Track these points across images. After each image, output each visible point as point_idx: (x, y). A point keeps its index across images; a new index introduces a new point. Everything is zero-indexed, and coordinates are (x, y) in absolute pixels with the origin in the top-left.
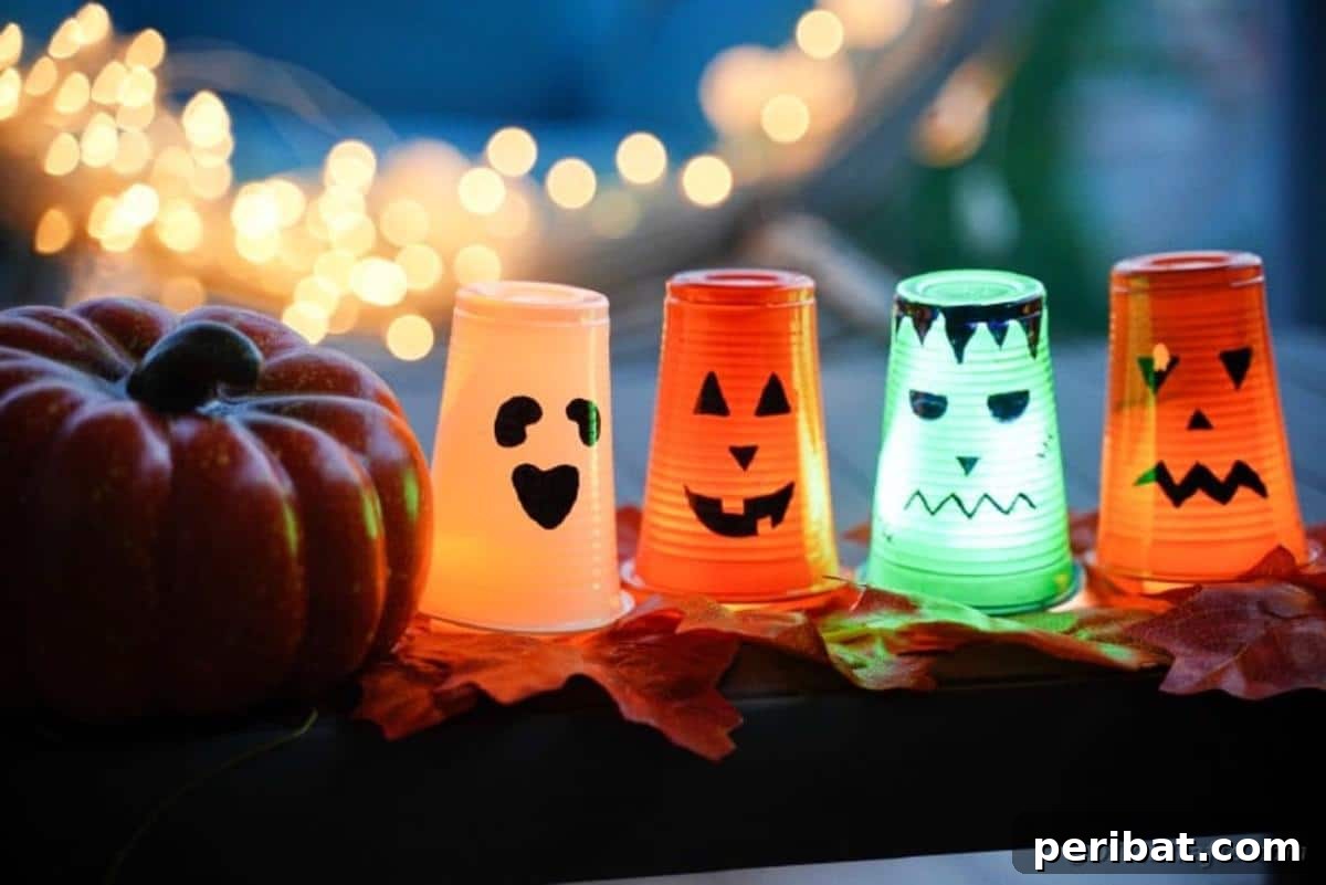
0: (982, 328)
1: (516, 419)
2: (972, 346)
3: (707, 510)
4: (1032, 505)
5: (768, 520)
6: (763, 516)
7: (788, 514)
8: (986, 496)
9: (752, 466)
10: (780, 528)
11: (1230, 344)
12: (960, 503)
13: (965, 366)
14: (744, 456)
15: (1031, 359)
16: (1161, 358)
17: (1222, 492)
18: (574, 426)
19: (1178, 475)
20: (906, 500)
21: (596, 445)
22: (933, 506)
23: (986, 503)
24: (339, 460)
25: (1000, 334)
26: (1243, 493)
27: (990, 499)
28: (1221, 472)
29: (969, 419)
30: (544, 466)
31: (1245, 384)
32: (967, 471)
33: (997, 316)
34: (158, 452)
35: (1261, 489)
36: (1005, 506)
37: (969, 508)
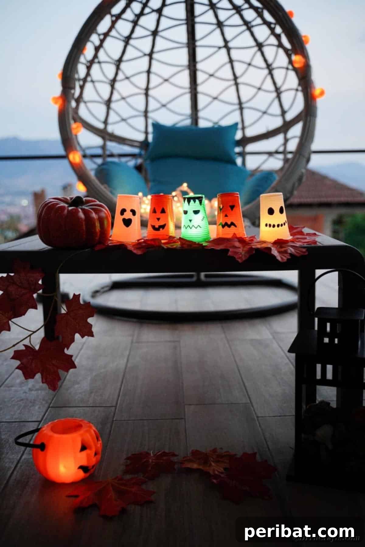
0: (192, 201)
1: (123, 211)
2: (191, 203)
3: (153, 227)
4: (200, 227)
6: (161, 228)
7: (165, 228)
8: (193, 225)
9: (160, 221)
10: (164, 230)
11: (231, 204)
12: (190, 227)
13: (190, 206)
14: (158, 219)
15: (200, 206)
16: (221, 207)
17: (229, 226)
18: (131, 213)
19: (223, 224)
20: (183, 226)
21: (136, 216)
22: (186, 227)
23: (193, 227)
24: (94, 215)
25: (195, 202)
26: (232, 226)
27: (195, 227)
28: (229, 223)
29: (191, 214)
30: (127, 218)
31: (233, 210)
32: (190, 222)
33: (194, 199)
34: (66, 211)
35: (236, 226)
36: (196, 227)
37: (191, 227)
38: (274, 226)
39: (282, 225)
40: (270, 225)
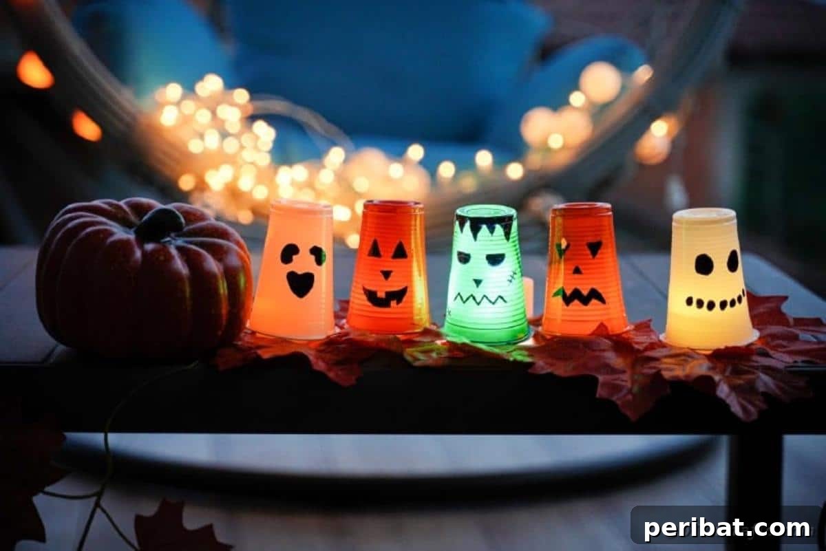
0: (484, 228)
1: (289, 252)
2: (480, 234)
3: (371, 296)
4: (505, 301)
5: (395, 302)
6: (393, 300)
7: (404, 299)
8: (485, 296)
9: (390, 279)
10: (400, 305)
11: (592, 240)
12: (474, 298)
13: (477, 242)
14: (387, 274)
15: (505, 241)
16: (564, 244)
17: (585, 300)
18: (313, 258)
19: (568, 292)
20: (455, 296)
21: (324, 264)
22: (464, 299)
23: (485, 299)
25: (492, 230)
26: (594, 301)
27: (490, 302)
28: (585, 293)
29: (478, 264)
30: (300, 272)
31: (598, 256)
32: (477, 286)
33: (491, 222)
35: (602, 300)
36: (493, 301)
37: (478, 301)
38: (711, 306)
39: (733, 303)
40: (700, 303)
